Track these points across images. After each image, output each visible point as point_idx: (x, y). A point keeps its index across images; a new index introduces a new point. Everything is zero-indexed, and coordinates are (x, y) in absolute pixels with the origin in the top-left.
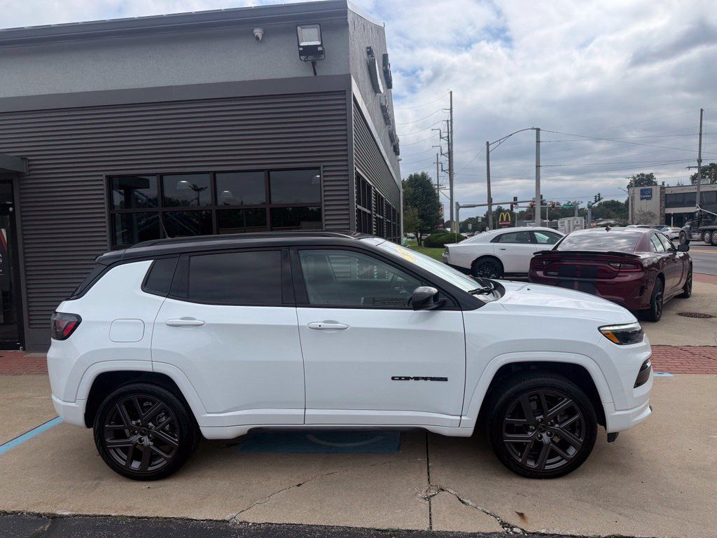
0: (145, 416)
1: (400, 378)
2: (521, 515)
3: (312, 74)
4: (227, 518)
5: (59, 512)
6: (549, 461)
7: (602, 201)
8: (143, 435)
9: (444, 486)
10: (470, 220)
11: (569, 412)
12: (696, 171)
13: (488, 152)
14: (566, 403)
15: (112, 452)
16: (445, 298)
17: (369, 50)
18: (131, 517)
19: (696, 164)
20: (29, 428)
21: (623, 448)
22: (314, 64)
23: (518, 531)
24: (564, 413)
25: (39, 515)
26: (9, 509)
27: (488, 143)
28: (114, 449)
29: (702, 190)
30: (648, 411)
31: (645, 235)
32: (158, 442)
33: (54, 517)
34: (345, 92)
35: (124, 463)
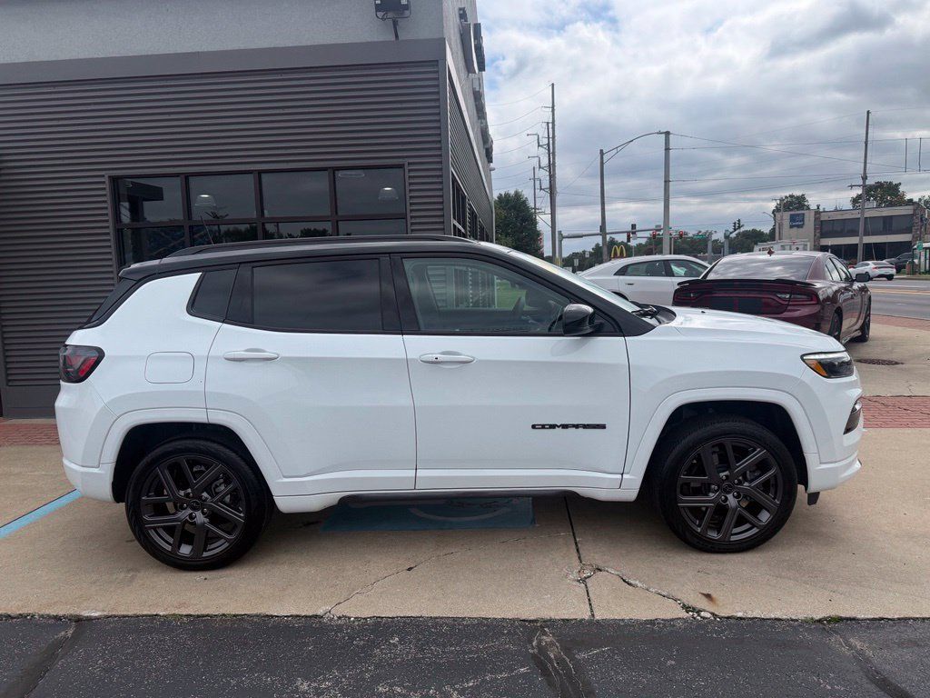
0: (197, 484)
1: (543, 427)
2: (708, 596)
3: (392, 38)
4: (320, 612)
5: (85, 613)
6: (735, 531)
7: (742, 230)
8: (194, 509)
9: (601, 565)
10: (575, 255)
11: (762, 466)
12: (859, 191)
13: (602, 163)
14: (759, 453)
15: (152, 533)
16: (603, 321)
17: (462, 12)
18: (187, 616)
19: (861, 182)
20: (24, 511)
21: (821, 514)
22: (395, 24)
23: (708, 615)
24: (754, 468)
25: (57, 618)
26: (14, 611)
27: (601, 151)
28: (155, 529)
29: (867, 215)
30: (857, 465)
31: (818, 259)
32: (215, 518)
33: (79, 620)
34: (438, 62)
35: (169, 548)
